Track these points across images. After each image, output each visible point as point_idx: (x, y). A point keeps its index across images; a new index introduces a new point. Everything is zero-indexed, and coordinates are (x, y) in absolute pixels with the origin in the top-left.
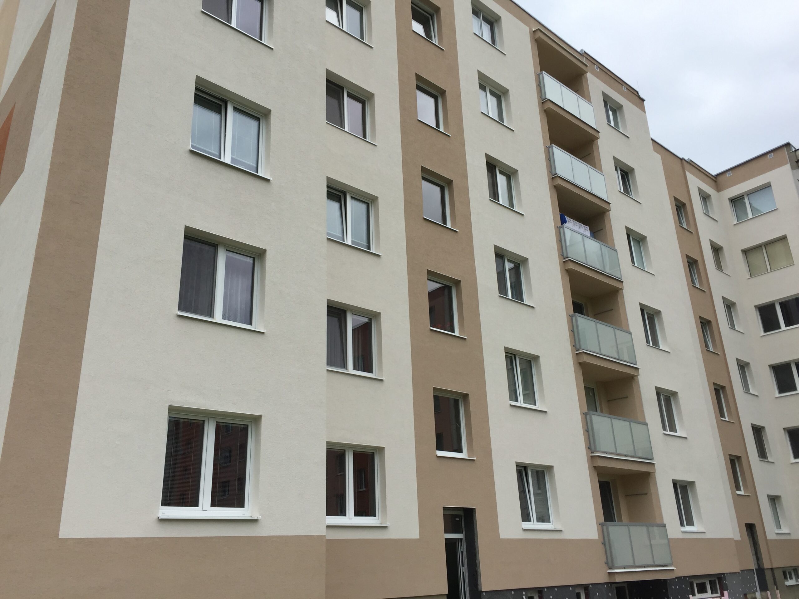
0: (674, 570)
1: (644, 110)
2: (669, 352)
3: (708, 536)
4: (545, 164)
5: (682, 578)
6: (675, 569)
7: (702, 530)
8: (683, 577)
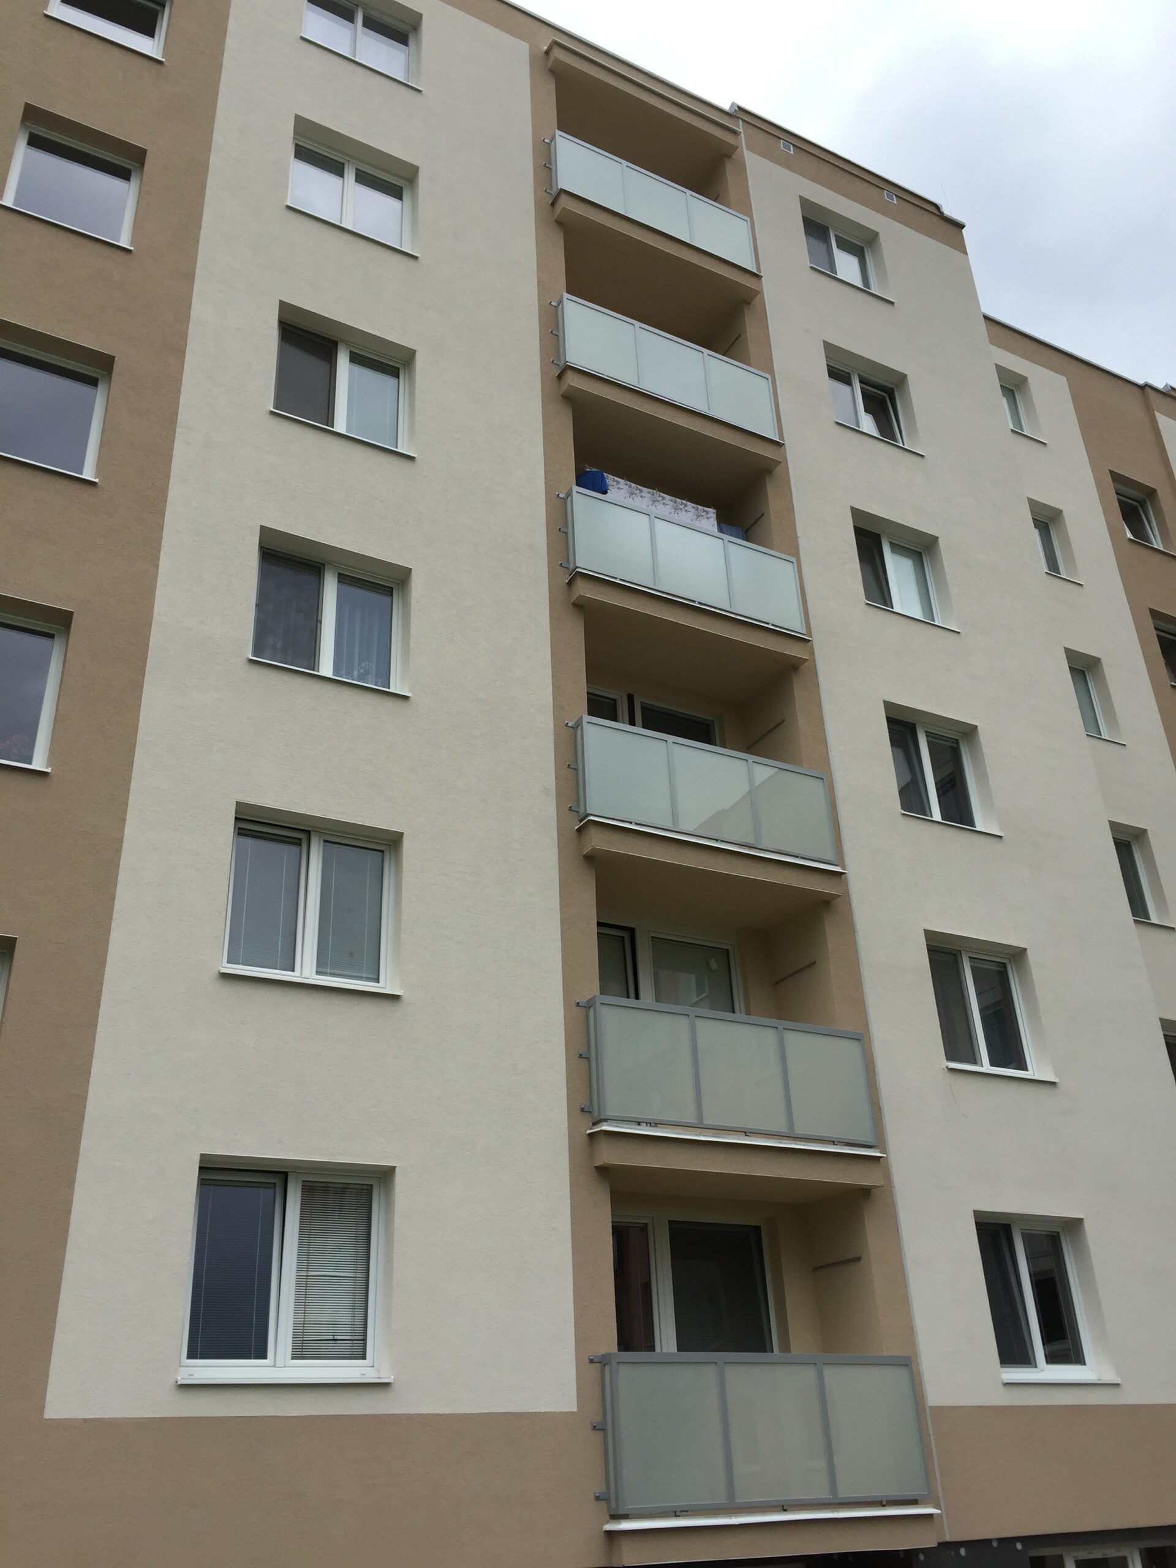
0: (934, 1516)
1: (962, 248)
2: (1000, 837)
3: (1129, 1397)
4: (535, 343)
5: (995, 1544)
6: (938, 1514)
7: (1110, 1377)
8: (1000, 1540)
